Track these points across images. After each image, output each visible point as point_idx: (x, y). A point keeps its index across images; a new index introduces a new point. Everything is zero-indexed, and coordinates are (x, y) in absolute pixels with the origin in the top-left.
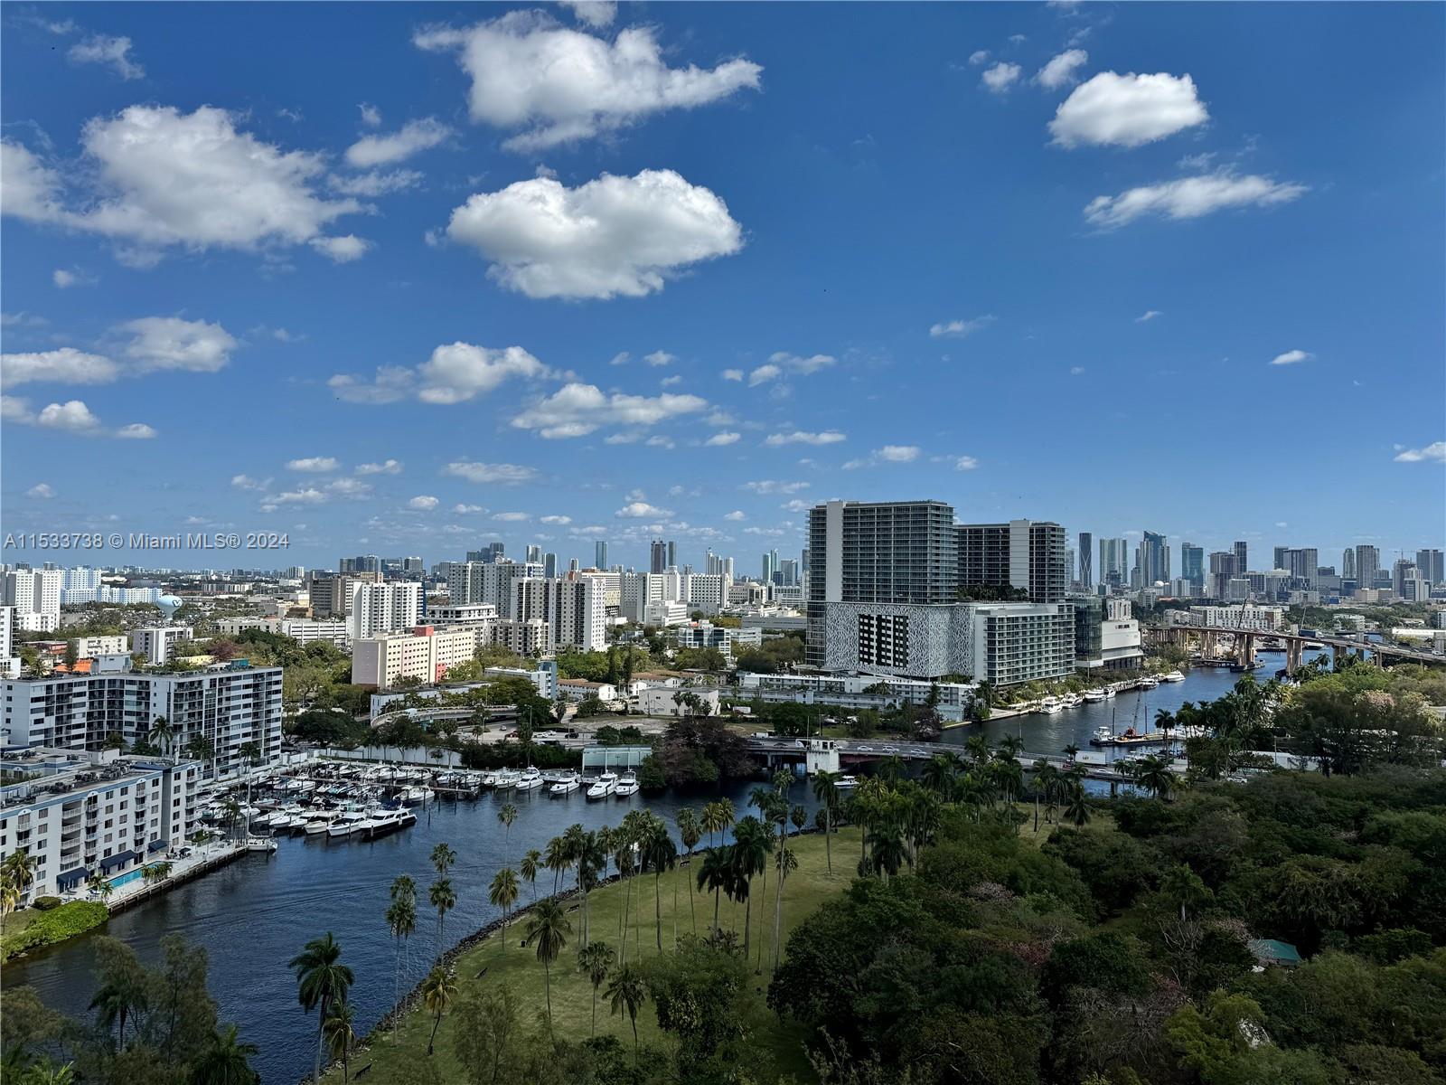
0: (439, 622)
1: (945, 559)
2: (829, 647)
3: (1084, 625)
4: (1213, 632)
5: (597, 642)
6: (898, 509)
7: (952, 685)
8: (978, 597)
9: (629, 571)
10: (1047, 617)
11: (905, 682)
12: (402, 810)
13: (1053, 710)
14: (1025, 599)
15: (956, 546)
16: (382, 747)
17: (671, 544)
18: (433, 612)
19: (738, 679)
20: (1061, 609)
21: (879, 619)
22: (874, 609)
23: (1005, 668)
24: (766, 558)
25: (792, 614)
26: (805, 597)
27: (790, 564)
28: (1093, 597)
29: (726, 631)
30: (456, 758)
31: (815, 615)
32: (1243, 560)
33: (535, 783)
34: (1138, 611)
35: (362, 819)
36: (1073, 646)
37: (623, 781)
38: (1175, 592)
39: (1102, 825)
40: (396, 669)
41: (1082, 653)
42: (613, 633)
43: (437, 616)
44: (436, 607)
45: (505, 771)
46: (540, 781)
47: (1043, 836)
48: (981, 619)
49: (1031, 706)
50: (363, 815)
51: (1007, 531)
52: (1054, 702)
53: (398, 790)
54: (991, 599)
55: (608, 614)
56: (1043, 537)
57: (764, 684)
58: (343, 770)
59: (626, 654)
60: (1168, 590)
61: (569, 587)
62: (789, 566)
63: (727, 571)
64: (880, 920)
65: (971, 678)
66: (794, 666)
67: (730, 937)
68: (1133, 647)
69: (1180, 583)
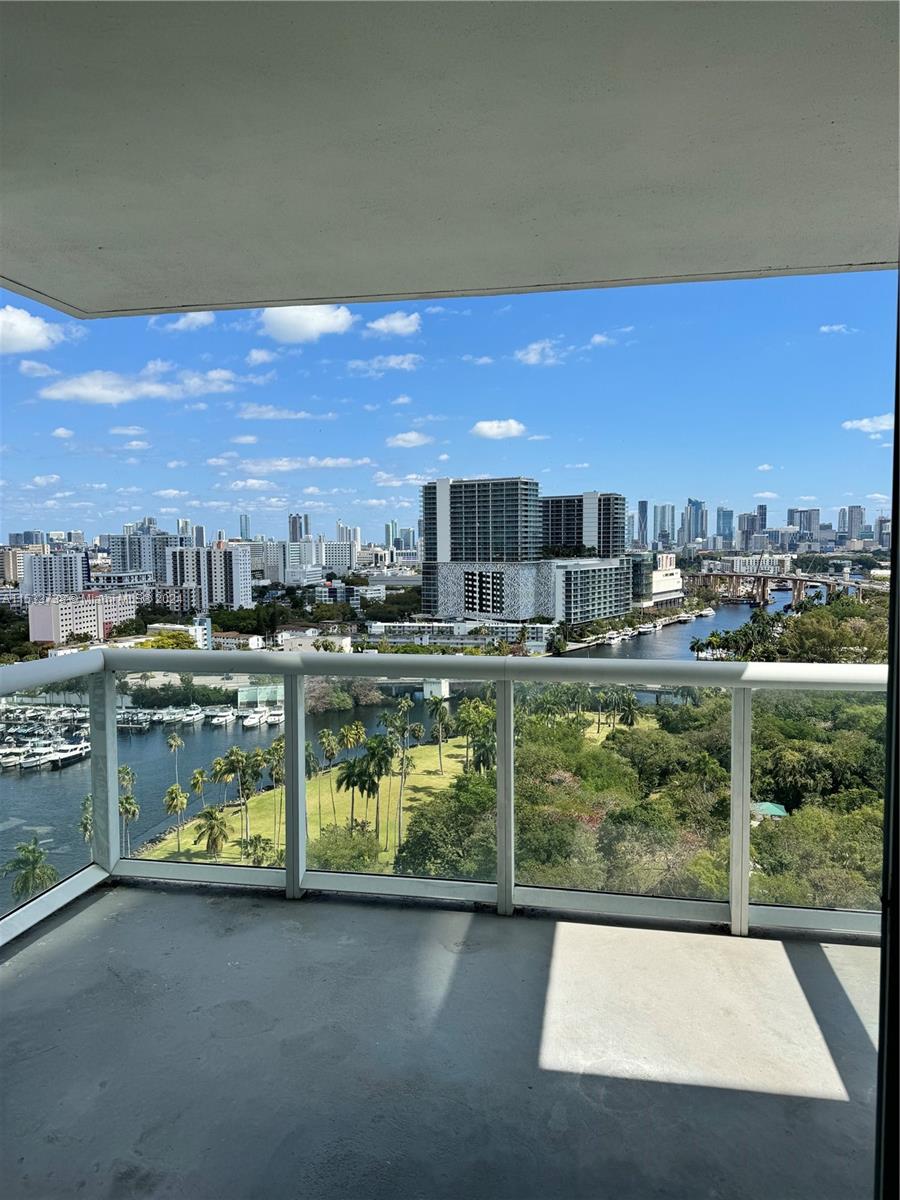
0: (103, 587)
1: (531, 524)
2: (441, 598)
3: (638, 575)
4: (738, 577)
5: (244, 600)
6: (494, 484)
7: (538, 625)
8: (558, 555)
9: (271, 540)
10: (611, 569)
11: (501, 625)
12: (84, 744)
13: (613, 642)
14: (594, 556)
15: (541, 514)
16: (62, 693)
17: (306, 517)
18: (97, 579)
19: (367, 627)
20: (622, 562)
21: (481, 575)
22: (476, 568)
23: (578, 610)
24: (387, 527)
25: (410, 573)
26: (420, 560)
27: (408, 532)
28: (647, 554)
29: (356, 588)
30: (128, 700)
31: (428, 573)
32: (764, 519)
33: (197, 718)
34: (681, 563)
35: (50, 753)
36: (631, 591)
37: (273, 712)
38: (711, 546)
39: (647, 725)
40: (69, 628)
41: (638, 597)
42: (259, 593)
43: (101, 582)
44: (99, 574)
45: (171, 709)
46: (202, 716)
47: (602, 737)
48: (562, 571)
49: (598, 639)
50: (51, 749)
51: (581, 501)
52: (615, 636)
53: (78, 728)
54: (568, 556)
55: (254, 577)
56: (609, 506)
57: (388, 631)
58: (29, 714)
59: (271, 610)
60: (705, 546)
61: (218, 555)
62: (407, 533)
63: (355, 538)
64: (479, 804)
65: (553, 619)
66: (413, 616)
67: (364, 825)
68: (676, 591)
69: (715, 539)
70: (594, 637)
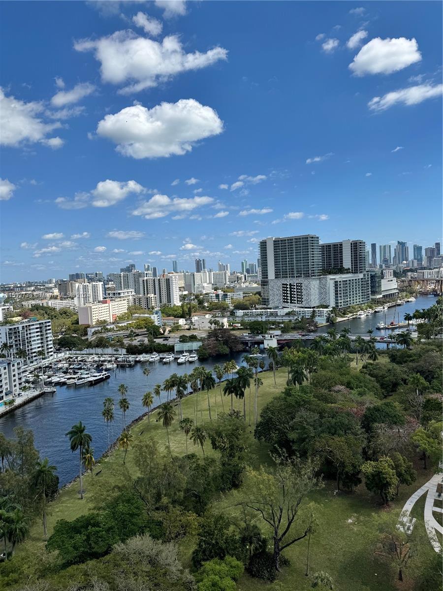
0: (112, 298)
1: (316, 258)
2: (271, 298)
3: (374, 282)
4: (427, 280)
5: (177, 302)
6: (296, 239)
7: (321, 309)
8: (330, 273)
9: (187, 272)
10: (359, 279)
11: (302, 310)
12: (104, 373)
13: (362, 316)
14: (350, 272)
15: (321, 253)
16: (94, 348)
17: (203, 260)
18: (109, 294)
19: (234, 313)
20: (364, 275)
21: (290, 284)
22: (288, 281)
23: (342, 301)
24: (242, 263)
25: (255, 285)
26: (260, 278)
27: (253, 264)
28: (377, 270)
29: (228, 294)
30: (124, 351)
31: (264, 285)
32: (439, 250)
33: (156, 359)
34: (396, 274)
35: (89, 377)
36: (370, 290)
37: (191, 356)
38: (411, 265)
39: (383, 360)
40: (98, 317)
41: (373, 293)
42: (183, 298)
43: (111, 295)
44: (110, 292)
45: (144, 355)
46: (158, 358)
47: (360, 365)
48: (333, 282)
49: (353, 315)
51: (341, 245)
52: (363, 313)
53: (102, 365)
54: (335, 273)
55: (180, 290)
56: (356, 247)
57: (246, 314)
58: (79, 359)
59: (189, 306)
60: (408, 265)
61: (163, 280)
62: (252, 266)
63: (227, 270)
64: (297, 402)
65: (329, 306)
66: (257, 306)
67: (238, 413)
68: (394, 289)
69: (413, 261)
70: (351, 315)
